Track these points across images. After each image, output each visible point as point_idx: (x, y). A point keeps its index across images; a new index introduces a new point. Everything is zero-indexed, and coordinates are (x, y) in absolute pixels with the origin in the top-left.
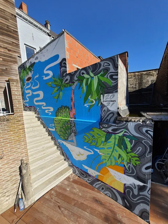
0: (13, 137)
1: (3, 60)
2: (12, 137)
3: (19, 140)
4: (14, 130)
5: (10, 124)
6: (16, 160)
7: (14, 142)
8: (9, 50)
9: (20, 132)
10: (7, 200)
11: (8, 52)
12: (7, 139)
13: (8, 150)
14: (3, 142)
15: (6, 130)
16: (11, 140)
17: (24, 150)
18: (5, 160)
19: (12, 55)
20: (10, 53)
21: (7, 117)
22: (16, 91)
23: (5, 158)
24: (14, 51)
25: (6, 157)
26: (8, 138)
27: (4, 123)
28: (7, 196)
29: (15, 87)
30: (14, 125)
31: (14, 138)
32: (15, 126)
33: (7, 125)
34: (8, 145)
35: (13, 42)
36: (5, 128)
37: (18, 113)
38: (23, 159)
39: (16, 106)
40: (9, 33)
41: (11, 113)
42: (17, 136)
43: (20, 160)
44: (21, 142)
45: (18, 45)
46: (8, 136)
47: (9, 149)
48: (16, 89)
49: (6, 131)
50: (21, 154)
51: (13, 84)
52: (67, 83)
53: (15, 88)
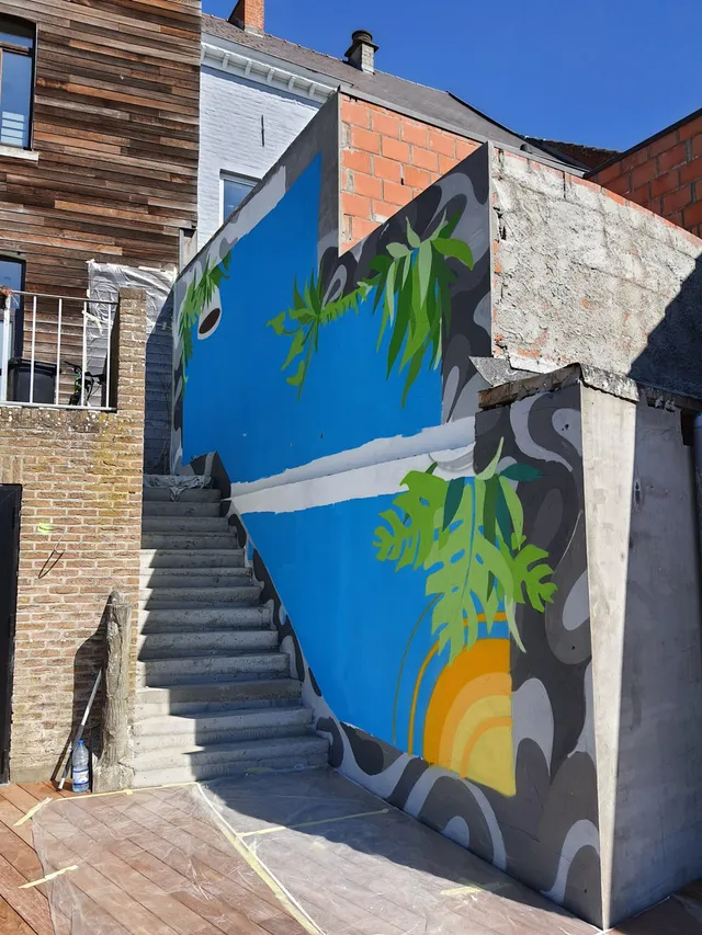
0: (102, 493)
1: (124, 255)
2: (97, 493)
3: (118, 514)
4: (107, 467)
5: (99, 444)
6: (96, 590)
7: (101, 514)
8: (154, 210)
9: (126, 481)
10: (42, 741)
11: (148, 218)
12: (82, 496)
13: (78, 539)
14: (68, 504)
15: (82, 462)
16: (92, 505)
17: (125, 560)
18: (62, 573)
19: (161, 227)
20: (157, 220)
21: (94, 417)
22: (133, 329)
23: (65, 564)
24: (173, 210)
25: (69, 564)
26: (86, 492)
27: (82, 438)
28: (48, 725)
29: (134, 318)
30: (109, 451)
31: (102, 500)
32: (111, 456)
33: (89, 446)
34: (82, 518)
35: (174, 175)
36: (82, 455)
37: (130, 407)
38: (120, 594)
39: (127, 383)
40: (164, 141)
41: (107, 408)
42: (115, 497)
43: (109, 594)
44: (123, 520)
45: (193, 182)
46: (87, 488)
47: (82, 535)
48: (136, 321)
49: (83, 467)
50: (115, 571)
51: (129, 305)
52: (336, 301)
53: (133, 320)
